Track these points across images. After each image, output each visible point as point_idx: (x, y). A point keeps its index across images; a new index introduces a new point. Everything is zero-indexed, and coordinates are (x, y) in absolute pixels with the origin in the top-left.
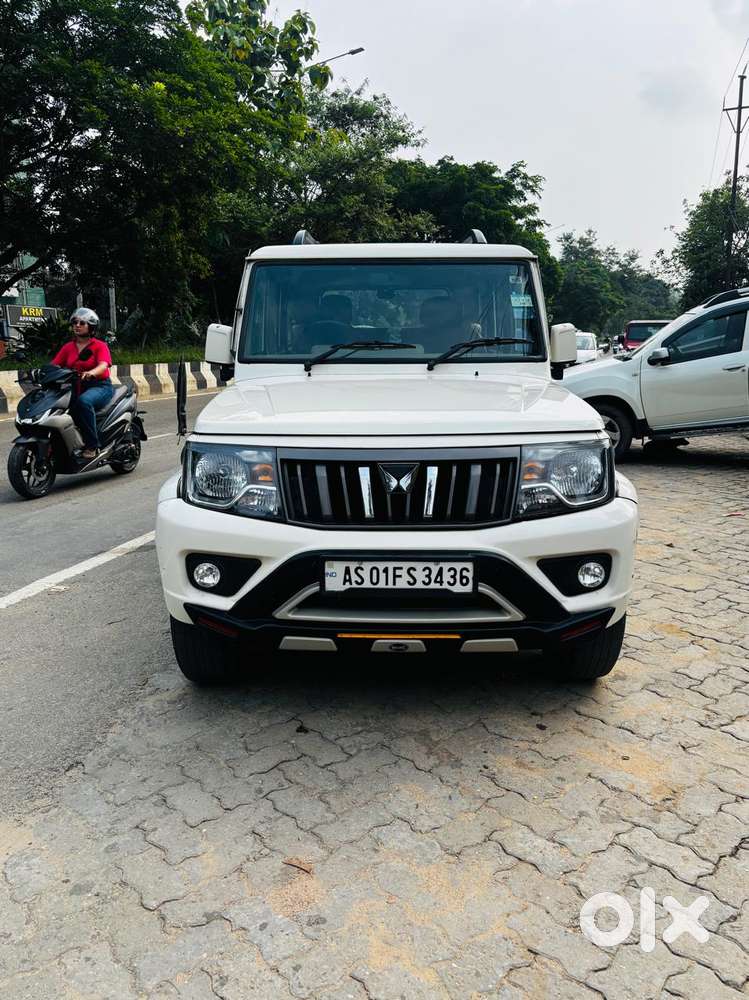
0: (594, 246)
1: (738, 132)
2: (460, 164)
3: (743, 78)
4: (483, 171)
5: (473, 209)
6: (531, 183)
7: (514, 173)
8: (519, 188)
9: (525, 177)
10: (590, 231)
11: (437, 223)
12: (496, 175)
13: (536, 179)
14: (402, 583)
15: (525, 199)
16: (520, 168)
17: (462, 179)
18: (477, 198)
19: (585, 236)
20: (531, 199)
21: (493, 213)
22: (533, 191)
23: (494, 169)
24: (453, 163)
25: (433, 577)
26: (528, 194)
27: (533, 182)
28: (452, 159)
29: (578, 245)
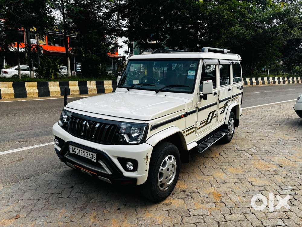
14: (83, 155)
25: (89, 155)
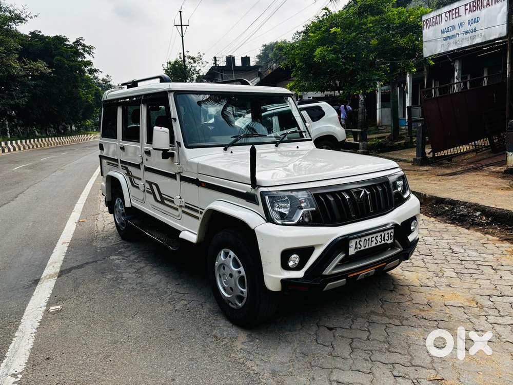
0: (111, 83)
1: (182, 37)
2: (45, 35)
3: (181, 12)
4: (60, 40)
5: (60, 61)
6: (87, 49)
7: (78, 42)
8: (82, 51)
9: (84, 46)
10: (108, 76)
11: (49, 68)
12: (67, 43)
13: (90, 47)
15: (85, 58)
16: (81, 41)
17: (48, 43)
18: (61, 55)
19: (105, 78)
20: (88, 57)
21: (71, 64)
22: (89, 54)
23: (66, 40)
24: (41, 34)
26: (86, 55)
27: (88, 49)
28: (40, 32)
29: (102, 82)
